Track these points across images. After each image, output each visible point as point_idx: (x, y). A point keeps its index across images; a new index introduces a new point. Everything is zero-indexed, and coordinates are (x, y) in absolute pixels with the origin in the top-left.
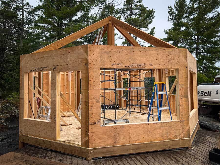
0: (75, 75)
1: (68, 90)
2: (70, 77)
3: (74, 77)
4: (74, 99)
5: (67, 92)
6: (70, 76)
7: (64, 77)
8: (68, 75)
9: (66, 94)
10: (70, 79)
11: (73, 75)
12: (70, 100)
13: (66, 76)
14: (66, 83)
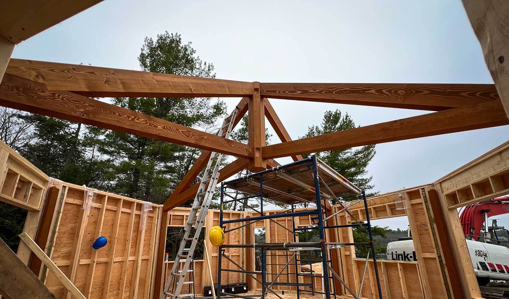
0: (158, 218)
1: (135, 253)
2: (145, 222)
3: (154, 222)
4: (148, 275)
5: (131, 258)
6: (146, 218)
7: (128, 220)
8: (140, 217)
9: (128, 263)
10: (144, 227)
11: (153, 217)
12: (138, 276)
13: (133, 220)
14: (132, 235)
